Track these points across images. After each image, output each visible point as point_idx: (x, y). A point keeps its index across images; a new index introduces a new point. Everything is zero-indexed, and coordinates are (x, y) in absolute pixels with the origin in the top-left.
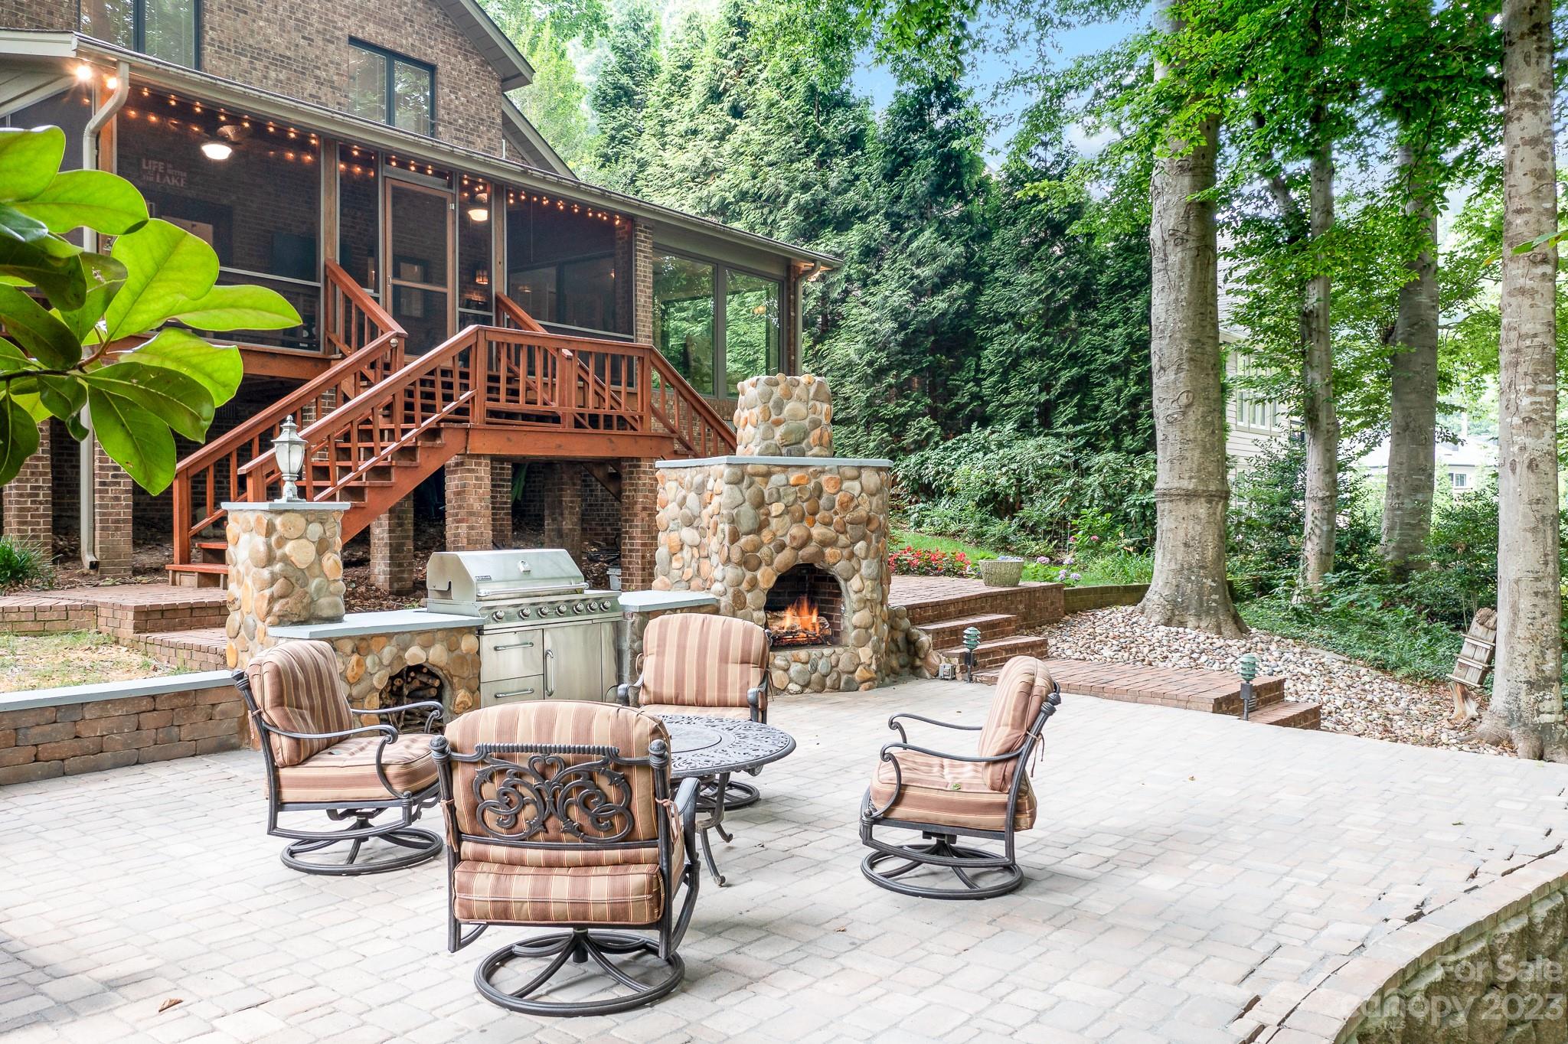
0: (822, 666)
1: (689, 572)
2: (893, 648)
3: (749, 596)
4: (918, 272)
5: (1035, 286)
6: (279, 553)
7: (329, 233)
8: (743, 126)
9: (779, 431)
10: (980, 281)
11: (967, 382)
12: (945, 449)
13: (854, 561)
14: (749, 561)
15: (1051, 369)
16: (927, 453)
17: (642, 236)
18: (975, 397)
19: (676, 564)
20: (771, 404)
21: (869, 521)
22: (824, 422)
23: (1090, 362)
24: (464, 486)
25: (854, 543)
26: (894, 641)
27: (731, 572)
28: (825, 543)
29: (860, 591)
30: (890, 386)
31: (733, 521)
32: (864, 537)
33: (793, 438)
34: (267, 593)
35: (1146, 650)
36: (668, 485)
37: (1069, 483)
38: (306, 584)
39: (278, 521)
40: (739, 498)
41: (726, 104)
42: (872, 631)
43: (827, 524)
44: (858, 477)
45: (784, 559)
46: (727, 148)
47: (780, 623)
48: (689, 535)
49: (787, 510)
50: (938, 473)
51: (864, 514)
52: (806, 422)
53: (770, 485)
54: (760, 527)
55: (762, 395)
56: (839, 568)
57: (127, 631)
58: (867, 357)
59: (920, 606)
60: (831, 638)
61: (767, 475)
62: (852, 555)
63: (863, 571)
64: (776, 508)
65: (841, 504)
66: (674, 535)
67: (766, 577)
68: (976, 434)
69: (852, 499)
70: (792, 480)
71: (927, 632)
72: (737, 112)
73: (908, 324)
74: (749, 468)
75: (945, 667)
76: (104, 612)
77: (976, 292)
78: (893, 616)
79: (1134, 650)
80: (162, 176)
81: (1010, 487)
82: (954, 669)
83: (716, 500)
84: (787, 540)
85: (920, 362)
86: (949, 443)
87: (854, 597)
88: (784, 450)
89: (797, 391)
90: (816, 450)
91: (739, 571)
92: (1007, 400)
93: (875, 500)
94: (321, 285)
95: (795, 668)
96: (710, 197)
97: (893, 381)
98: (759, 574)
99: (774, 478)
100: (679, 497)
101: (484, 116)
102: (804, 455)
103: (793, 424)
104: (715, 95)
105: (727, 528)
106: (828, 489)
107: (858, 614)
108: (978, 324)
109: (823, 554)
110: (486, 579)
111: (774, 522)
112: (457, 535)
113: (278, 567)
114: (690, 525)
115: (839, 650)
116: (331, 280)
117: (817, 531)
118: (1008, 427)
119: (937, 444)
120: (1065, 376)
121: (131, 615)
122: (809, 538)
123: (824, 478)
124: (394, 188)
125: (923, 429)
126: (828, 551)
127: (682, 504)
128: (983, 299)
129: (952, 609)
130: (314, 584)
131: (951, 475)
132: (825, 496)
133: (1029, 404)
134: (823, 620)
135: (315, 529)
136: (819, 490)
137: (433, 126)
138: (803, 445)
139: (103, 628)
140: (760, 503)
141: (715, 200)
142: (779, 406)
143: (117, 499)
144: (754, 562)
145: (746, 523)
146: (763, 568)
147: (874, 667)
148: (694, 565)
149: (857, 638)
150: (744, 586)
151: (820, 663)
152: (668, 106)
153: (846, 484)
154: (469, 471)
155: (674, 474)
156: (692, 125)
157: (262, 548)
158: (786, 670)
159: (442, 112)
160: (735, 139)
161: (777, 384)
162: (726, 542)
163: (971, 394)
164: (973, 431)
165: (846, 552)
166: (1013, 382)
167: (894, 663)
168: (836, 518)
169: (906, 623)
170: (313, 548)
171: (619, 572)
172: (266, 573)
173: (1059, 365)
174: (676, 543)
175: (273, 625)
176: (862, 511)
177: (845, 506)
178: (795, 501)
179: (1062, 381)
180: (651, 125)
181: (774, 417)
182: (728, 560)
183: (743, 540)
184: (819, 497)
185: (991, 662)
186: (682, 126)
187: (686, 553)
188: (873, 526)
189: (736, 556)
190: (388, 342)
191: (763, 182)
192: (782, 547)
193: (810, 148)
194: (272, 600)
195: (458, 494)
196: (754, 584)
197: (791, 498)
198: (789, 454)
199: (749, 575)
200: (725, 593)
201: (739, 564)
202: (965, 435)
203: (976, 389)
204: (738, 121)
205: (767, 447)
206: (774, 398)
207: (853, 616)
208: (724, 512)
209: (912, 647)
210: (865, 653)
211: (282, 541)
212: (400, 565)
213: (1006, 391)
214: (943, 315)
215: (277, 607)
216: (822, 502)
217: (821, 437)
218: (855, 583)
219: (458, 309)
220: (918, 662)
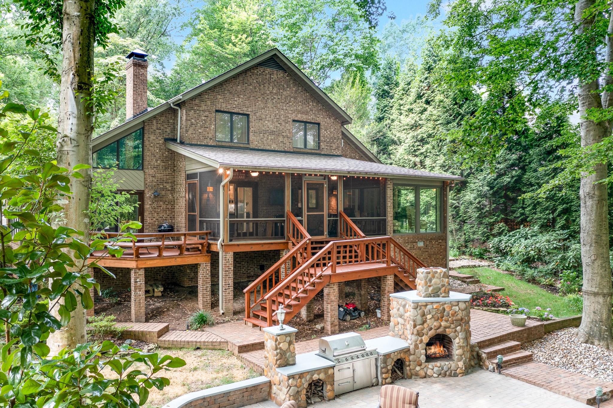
0: (445, 368)
1: (401, 333)
2: (472, 358)
3: (420, 345)
4: (498, 166)
5: (547, 172)
6: (279, 347)
7: (288, 202)
8: (430, 108)
9: (431, 289)
10: (524, 169)
11: (519, 208)
12: (509, 236)
13: (456, 333)
14: (420, 334)
15: (555, 205)
16: (502, 237)
17: (389, 183)
18: (522, 214)
19: (396, 329)
20: (427, 280)
21: (462, 319)
22: (446, 285)
23: (571, 202)
24: (329, 292)
25: (456, 327)
26: (473, 355)
27: (414, 338)
28: (446, 328)
29: (459, 343)
30: (487, 211)
31: (414, 321)
32: (460, 325)
33: (435, 291)
34: (276, 358)
35: (574, 357)
36: (394, 302)
37: (560, 256)
38: (286, 355)
39: (278, 338)
40: (416, 314)
41: (424, 100)
42: (463, 356)
43: (447, 321)
44: (458, 305)
45: (432, 333)
46: (423, 117)
47: (431, 351)
48: (400, 320)
49: (433, 317)
50: (506, 246)
51: (460, 317)
52: (440, 285)
53: (427, 309)
54: (424, 322)
55: (424, 277)
56: (451, 335)
57: (236, 351)
58: (477, 200)
59: (483, 342)
60: (448, 356)
61: (426, 305)
62: (456, 331)
63: (460, 336)
64: (429, 317)
65: (452, 314)
66: (396, 319)
67: (426, 339)
68: (523, 230)
69: (456, 312)
70: (435, 307)
71: (485, 353)
72: (428, 102)
73: (494, 187)
74: (420, 304)
75: (491, 367)
76: (230, 344)
77: (523, 174)
78: (472, 347)
79: (569, 357)
80: (238, 176)
81: (535, 255)
82: (494, 368)
83: (409, 313)
84: (433, 327)
85: (499, 201)
86: (511, 234)
87: (457, 345)
88: (432, 295)
89: (436, 275)
90: (443, 295)
91: (416, 337)
92: (536, 216)
93: (464, 312)
94: (285, 219)
95: (436, 369)
96: (417, 135)
97: (488, 209)
98: (423, 338)
99: (428, 306)
100: (397, 307)
101: (336, 136)
102: (439, 297)
103: (435, 286)
104: (419, 97)
105: (412, 323)
106: (447, 309)
107: (458, 351)
108: (523, 186)
109: (445, 331)
110: (336, 349)
111: (428, 321)
112: (327, 308)
113: (278, 351)
114: (401, 317)
115: (451, 362)
116: (289, 218)
117: (443, 324)
118: (536, 228)
119: (506, 234)
120: (560, 208)
121: (237, 348)
122: (441, 326)
123: (445, 306)
124: (308, 184)
125: (500, 228)
126: (447, 330)
127: (398, 310)
128: (525, 176)
129: (496, 340)
130: (288, 354)
131: (511, 248)
132: (446, 312)
133: (545, 219)
134: (445, 349)
135: (288, 339)
136: (444, 309)
137: (319, 143)
138: (439, 293)
139: (229, 349)
140: (423, 315)
141: (419, 137)
142: (430, 281)
143: (229, 293)
144: (421, 334)
145: (419, 321)
146: (425, 336)
147: (464, 369)
148: (402, 331)
149: (458, 359)
150: (418, 342)
151: (445, 367)
152: (401, 99)
153: (453, 308)
154: (331, 288)
155: (396, 300)
156: (411, 107)
157: (274, 345)
158: (433, 369)
159: (322, 138)
160: (427, 113)
161: (429, 273)
162: (412, 327)
163: (521, 213)
164: (521, 228)
165: (453, 330)
166: (538, 210)
167: (473, 363)
168: (450, 319)
169: (477, 349)
170: (287, 344)
171: (380, 311)
172: (275, 352)
173: (557, 203)
174: (396, 322)
175: (277, 367)
176: (459, 317)
177: (453, 315)
178: (435, 314)
179: (559, 210)
180: (396, 106)
181: (429, 284)
182: (413, 333)
183: (418, 327)
184: (444, 312)
185: (508, 365)
186: (407, 107)
187: (400, 326)
188: (464, 321)
189: (415, 332)
190: (306, 242)
191: (438, 131)
192: (431, 329)
193: (456, 117)
194: (277, 360)
195: (328, 295)
196: (421, 341)
197: (434, 313)
198: (434, 297)
199: (420, 338)
200: (412, 344)
201: (416, 335)
202: (518, 230)
203: (523, 211)
204: (428, 106)
205: (426, 294)
206: (429, 278)
207: (456, 352)
208: (412, 318)
209: (479, 357)
210: (461, 364)
211: (279, 343)
212: (310, 312)
213: (535, 213)
214: (509, 182)
215: (278, 362)
216: (445, 314)
217: (445, 290)
218: (457, 340)
219: (327, 219)
220: (481, 363)
